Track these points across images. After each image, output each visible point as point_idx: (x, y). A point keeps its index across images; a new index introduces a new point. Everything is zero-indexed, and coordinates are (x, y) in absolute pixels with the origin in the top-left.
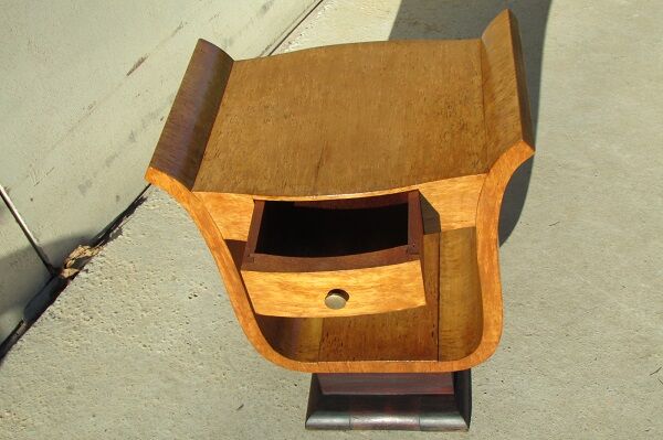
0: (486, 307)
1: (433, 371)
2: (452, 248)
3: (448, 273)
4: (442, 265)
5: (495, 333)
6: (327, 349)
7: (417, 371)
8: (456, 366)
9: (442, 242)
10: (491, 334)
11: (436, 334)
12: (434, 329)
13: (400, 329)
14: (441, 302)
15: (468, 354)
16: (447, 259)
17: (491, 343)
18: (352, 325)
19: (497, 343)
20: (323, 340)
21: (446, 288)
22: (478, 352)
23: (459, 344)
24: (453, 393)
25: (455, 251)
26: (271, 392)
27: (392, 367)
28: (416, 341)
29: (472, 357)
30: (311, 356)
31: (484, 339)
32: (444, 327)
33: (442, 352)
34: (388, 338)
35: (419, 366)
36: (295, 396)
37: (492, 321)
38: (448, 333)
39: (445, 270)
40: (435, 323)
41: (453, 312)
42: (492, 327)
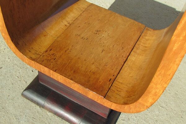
0: (155, 79)
1: (99, 102)
2: (147, 40)
3: (138, 51)
4: (137, 45)
5: (150, 100)
6: (45, 57)
7: (89, 97)
8: (114, 107)
9: (143, 34)
10: (147, 99)
11: (112, 81)
12: (113, 78)
13: (93, 67)
14: (125, 64)
15: (125, 103)
16: (142, 44)
17: (143, 105)
18: (67, 52)
19: (148, 107)
20: (46, 51)
21: (132, 58)
22: (132, 106)
23: (123, 94)
24: (106, 118)
25: (148, 42)
26: (19, 69)
27: (76, 87)
28: (98, 79)
29: (126, 107)
30: (34, 57)
31: (140, 100)
32: (119, 79)
33: (109, 94)
34: (83, 69)
35: (92, 95)
36: (29, 76)
37: (153, 91)
38: (120, 84)
39: (137, 49)
40: (116, 74)
41: (130, 73)
42: (150, 95)
